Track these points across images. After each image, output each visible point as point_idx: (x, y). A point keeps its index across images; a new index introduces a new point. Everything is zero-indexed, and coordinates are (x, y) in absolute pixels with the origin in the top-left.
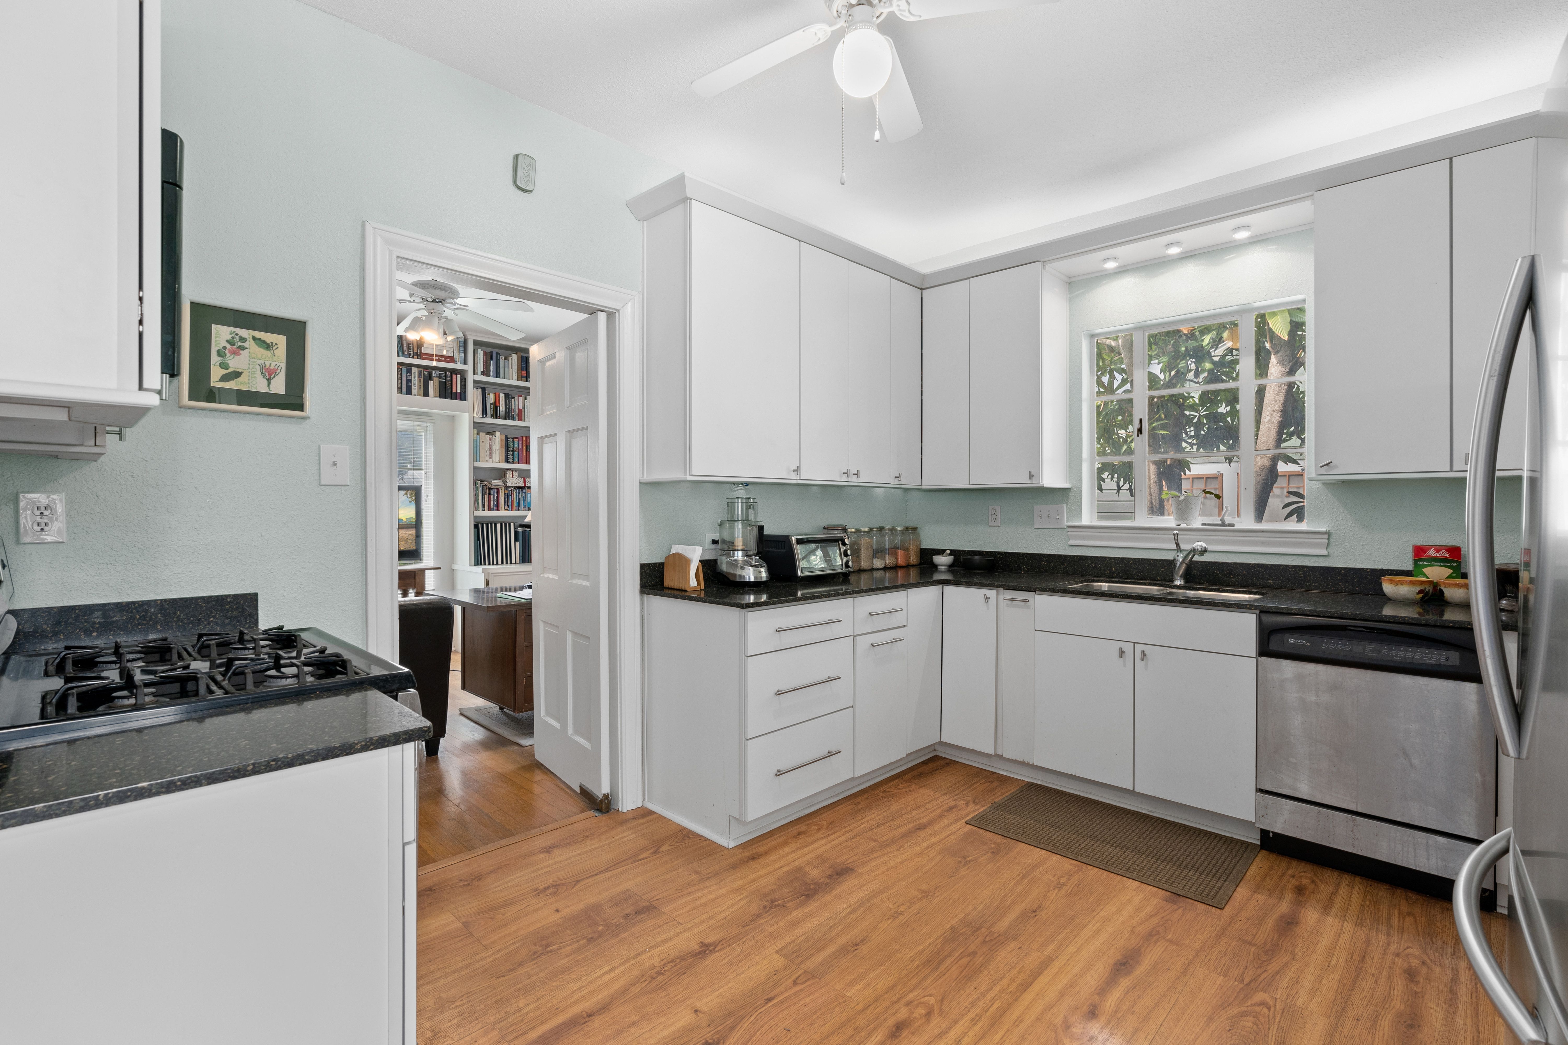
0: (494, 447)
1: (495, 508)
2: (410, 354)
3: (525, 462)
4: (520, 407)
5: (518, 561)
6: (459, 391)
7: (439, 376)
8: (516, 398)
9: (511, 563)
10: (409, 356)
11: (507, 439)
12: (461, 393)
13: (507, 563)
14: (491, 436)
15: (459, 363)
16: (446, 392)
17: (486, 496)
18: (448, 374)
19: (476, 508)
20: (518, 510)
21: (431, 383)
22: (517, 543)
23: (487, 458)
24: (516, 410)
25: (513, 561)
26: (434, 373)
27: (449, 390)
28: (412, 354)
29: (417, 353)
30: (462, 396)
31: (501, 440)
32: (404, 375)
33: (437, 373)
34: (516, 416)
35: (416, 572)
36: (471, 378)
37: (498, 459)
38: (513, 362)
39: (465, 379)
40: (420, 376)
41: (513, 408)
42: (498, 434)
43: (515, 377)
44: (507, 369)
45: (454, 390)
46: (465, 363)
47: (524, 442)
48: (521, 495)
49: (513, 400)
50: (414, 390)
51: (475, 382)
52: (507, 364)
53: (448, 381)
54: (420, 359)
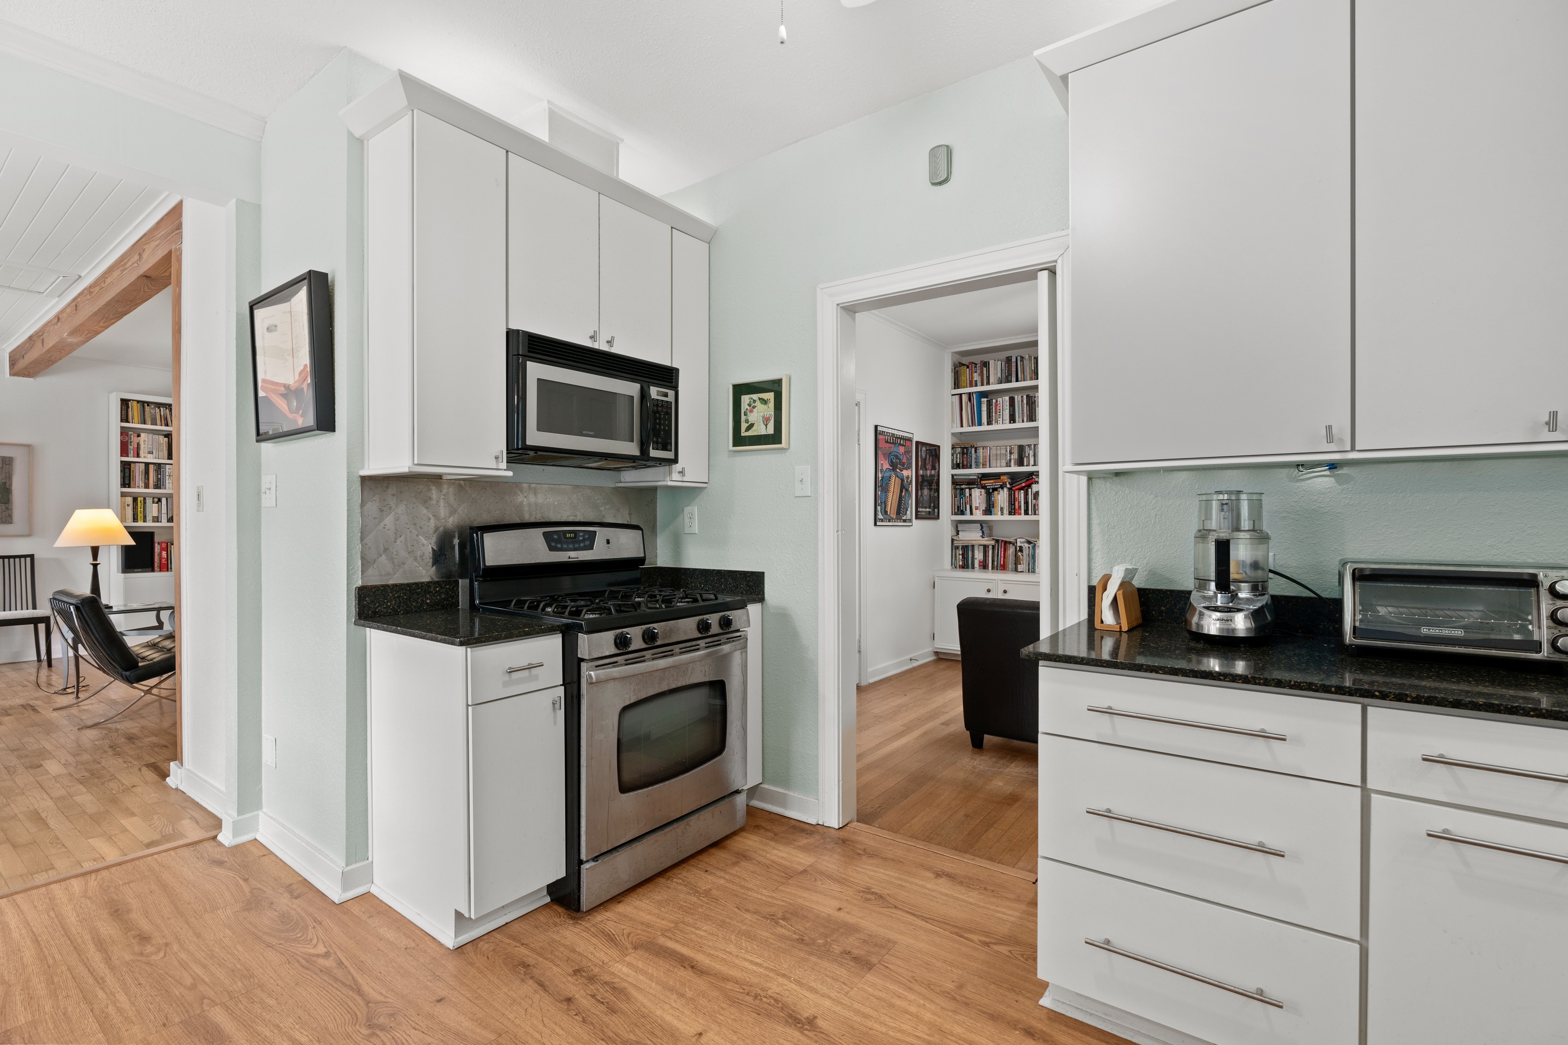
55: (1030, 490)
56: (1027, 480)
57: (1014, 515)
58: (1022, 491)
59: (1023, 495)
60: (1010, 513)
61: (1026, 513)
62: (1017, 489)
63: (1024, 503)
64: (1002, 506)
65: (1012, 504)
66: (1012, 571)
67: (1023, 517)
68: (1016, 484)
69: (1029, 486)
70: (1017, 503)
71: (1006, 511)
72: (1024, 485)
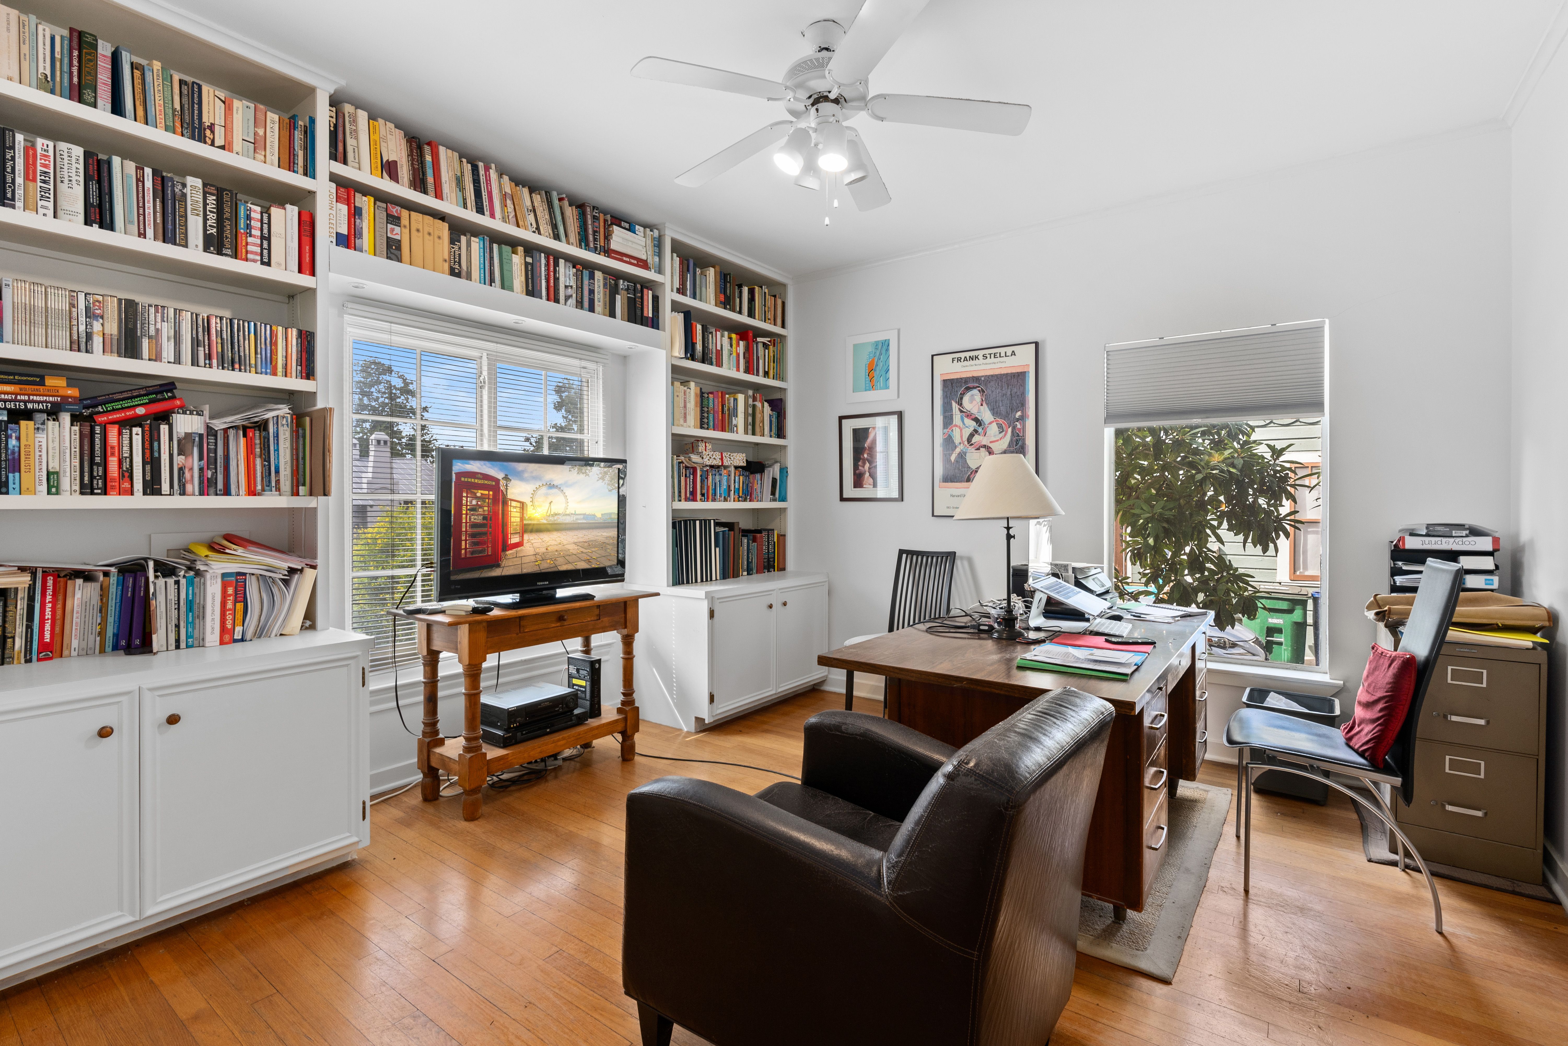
0: (688, 405)
1: (691, 497)
2: (596, 248)
3: (720, 429)
4: (719, 348)
5: (718, 578)
6: (650, 315)
7: (627, 290)
8: (714, 333)
9: (711, 580)
10: (595, 250)
11: (702, 393)
12: (652, 318)
13: (707, 580)
14: (685, 388)
15: (653, 270)
16: (635, 315)
17: (683, 479)
18: (639, 286)
19: (673, 500)
20: (714, 500)
21: (618, 297)
22: (718, 549)
23: (682, 421)
24: (714, 351)
25: (714, 578)
26: (622, 284)
27: (639, 312)
28: (599, 249)
29: (604, 247)
30: (654, 323)
31: (696, 394)
32: (586, 282)
33: (626, 283)
34: (714, 360)
35: (628, 603)
36: (669, 296)
37: (692, 424)
38: (711, 280)
39: (658, 297)
40: (605, 285)
41: (710, 348)
42: (692, 384)
43: (713, 302)
44: (704, 289)
45: (645, 314)
46: (660, 271)
47: (720, 400)
48: (717, 478)
49: (710, 336)
50: (598, 307)
51: (674, 303)
52: (704, 281)
53: (638, 297)
54: (608, 257)
55: (164, 428)
56: (151, 402)
57: (105, 492)
58: (137, 430)
59: (137, 440)
60: (87, 489)
61: (152, 487)
62: (113, 422)
63: (144, 463)
64: (54, 466)
65: (92, 463)
66: (86, 653)
67: (139, 501)
68: (109, 407)
69: (165, 417)
70: (113, 462)
71: (69, 480)
72: (141, 411)
